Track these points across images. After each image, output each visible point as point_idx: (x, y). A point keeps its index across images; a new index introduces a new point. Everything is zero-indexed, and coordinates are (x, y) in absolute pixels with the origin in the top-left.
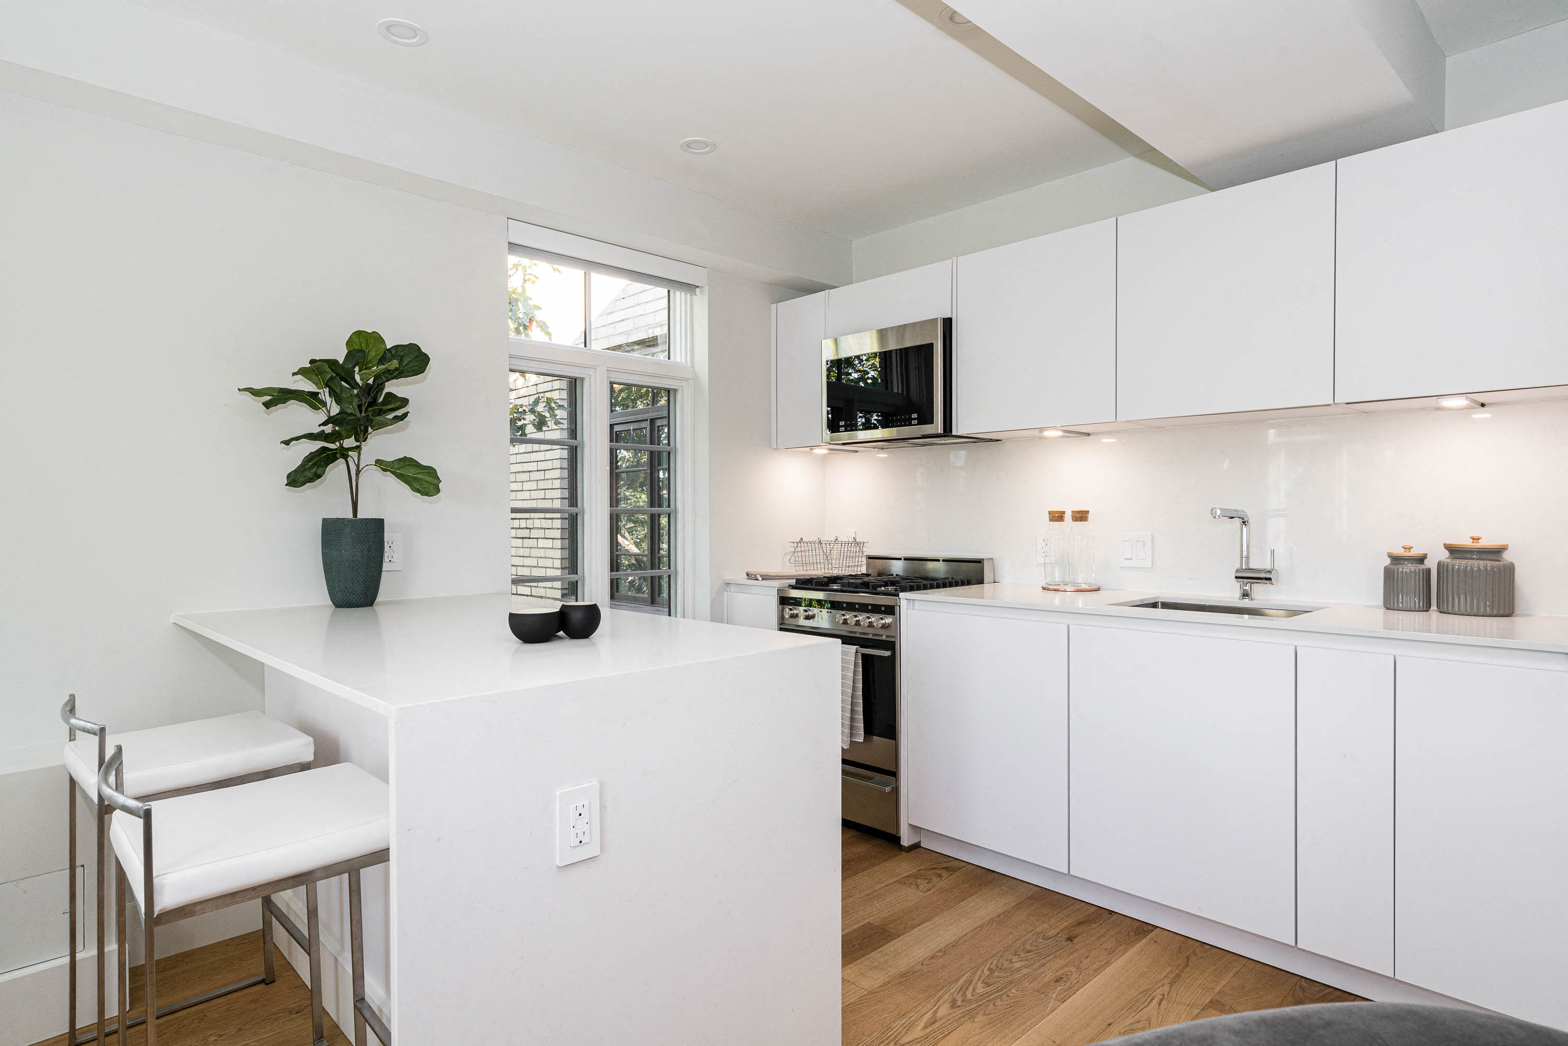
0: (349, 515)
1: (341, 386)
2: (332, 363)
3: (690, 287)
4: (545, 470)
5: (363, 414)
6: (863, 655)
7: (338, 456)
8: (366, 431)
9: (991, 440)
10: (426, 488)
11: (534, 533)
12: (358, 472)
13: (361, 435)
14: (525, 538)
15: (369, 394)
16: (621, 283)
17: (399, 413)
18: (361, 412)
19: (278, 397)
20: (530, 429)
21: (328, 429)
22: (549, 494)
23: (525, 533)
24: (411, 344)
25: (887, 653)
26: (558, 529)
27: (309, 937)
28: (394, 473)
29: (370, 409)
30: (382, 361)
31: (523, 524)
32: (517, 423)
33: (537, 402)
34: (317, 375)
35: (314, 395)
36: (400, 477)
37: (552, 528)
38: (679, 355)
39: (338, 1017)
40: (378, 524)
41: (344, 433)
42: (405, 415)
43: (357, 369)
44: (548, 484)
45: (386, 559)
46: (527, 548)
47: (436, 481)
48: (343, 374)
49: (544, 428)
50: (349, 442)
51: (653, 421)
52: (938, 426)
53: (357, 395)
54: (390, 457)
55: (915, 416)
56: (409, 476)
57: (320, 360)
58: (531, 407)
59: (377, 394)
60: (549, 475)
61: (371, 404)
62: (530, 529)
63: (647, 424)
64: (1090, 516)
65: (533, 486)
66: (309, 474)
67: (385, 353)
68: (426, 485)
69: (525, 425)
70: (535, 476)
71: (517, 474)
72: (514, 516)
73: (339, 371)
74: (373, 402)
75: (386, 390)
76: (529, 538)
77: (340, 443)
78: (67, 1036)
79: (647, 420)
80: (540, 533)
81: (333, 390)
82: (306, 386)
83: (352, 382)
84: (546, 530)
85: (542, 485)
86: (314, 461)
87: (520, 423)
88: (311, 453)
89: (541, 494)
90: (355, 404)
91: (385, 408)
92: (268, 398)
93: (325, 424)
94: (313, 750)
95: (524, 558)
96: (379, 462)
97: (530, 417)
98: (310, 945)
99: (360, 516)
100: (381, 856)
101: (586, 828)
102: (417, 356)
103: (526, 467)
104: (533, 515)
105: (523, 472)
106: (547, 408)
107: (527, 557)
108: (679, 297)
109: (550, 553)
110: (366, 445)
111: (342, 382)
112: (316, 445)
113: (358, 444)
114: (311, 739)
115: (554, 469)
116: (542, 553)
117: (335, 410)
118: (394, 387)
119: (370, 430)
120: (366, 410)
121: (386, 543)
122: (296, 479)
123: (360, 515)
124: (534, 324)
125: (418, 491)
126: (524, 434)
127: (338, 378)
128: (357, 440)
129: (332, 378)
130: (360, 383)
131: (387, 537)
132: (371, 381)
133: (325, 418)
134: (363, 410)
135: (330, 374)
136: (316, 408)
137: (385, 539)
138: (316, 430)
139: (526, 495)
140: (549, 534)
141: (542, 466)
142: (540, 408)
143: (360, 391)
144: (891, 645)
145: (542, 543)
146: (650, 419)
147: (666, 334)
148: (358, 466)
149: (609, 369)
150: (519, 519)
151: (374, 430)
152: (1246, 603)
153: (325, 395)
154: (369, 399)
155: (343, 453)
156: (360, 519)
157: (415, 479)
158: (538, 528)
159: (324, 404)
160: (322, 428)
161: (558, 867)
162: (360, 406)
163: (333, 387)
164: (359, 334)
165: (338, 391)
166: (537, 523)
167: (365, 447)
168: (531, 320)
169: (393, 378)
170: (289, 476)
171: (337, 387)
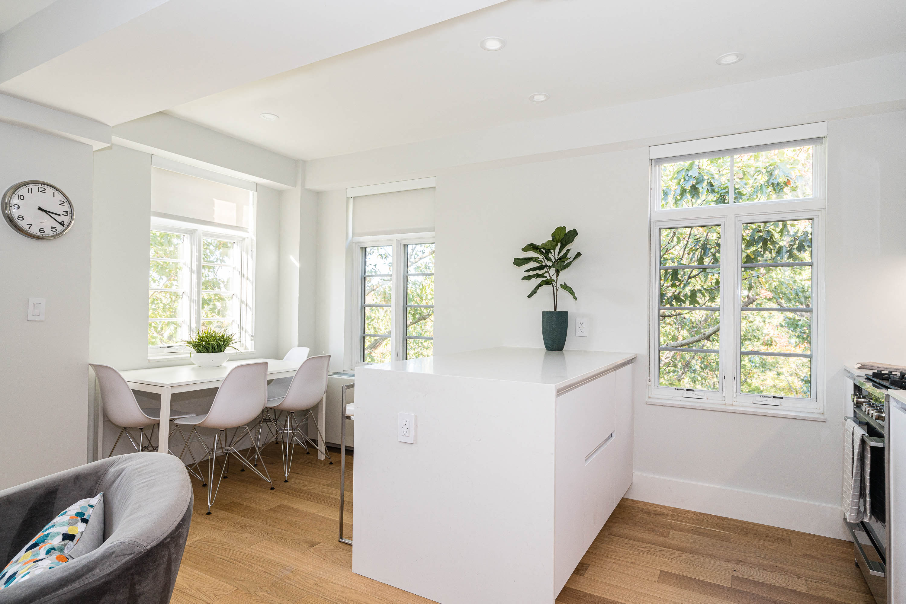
12: (557, 290)
36: (568, 292)
40: (565, 314)
50: (553, 278)
96: (561, 285)
99: (557, 310)
101: (407, 430)
112: (540, 279)
155: (549, 282)
161: (399, 441)
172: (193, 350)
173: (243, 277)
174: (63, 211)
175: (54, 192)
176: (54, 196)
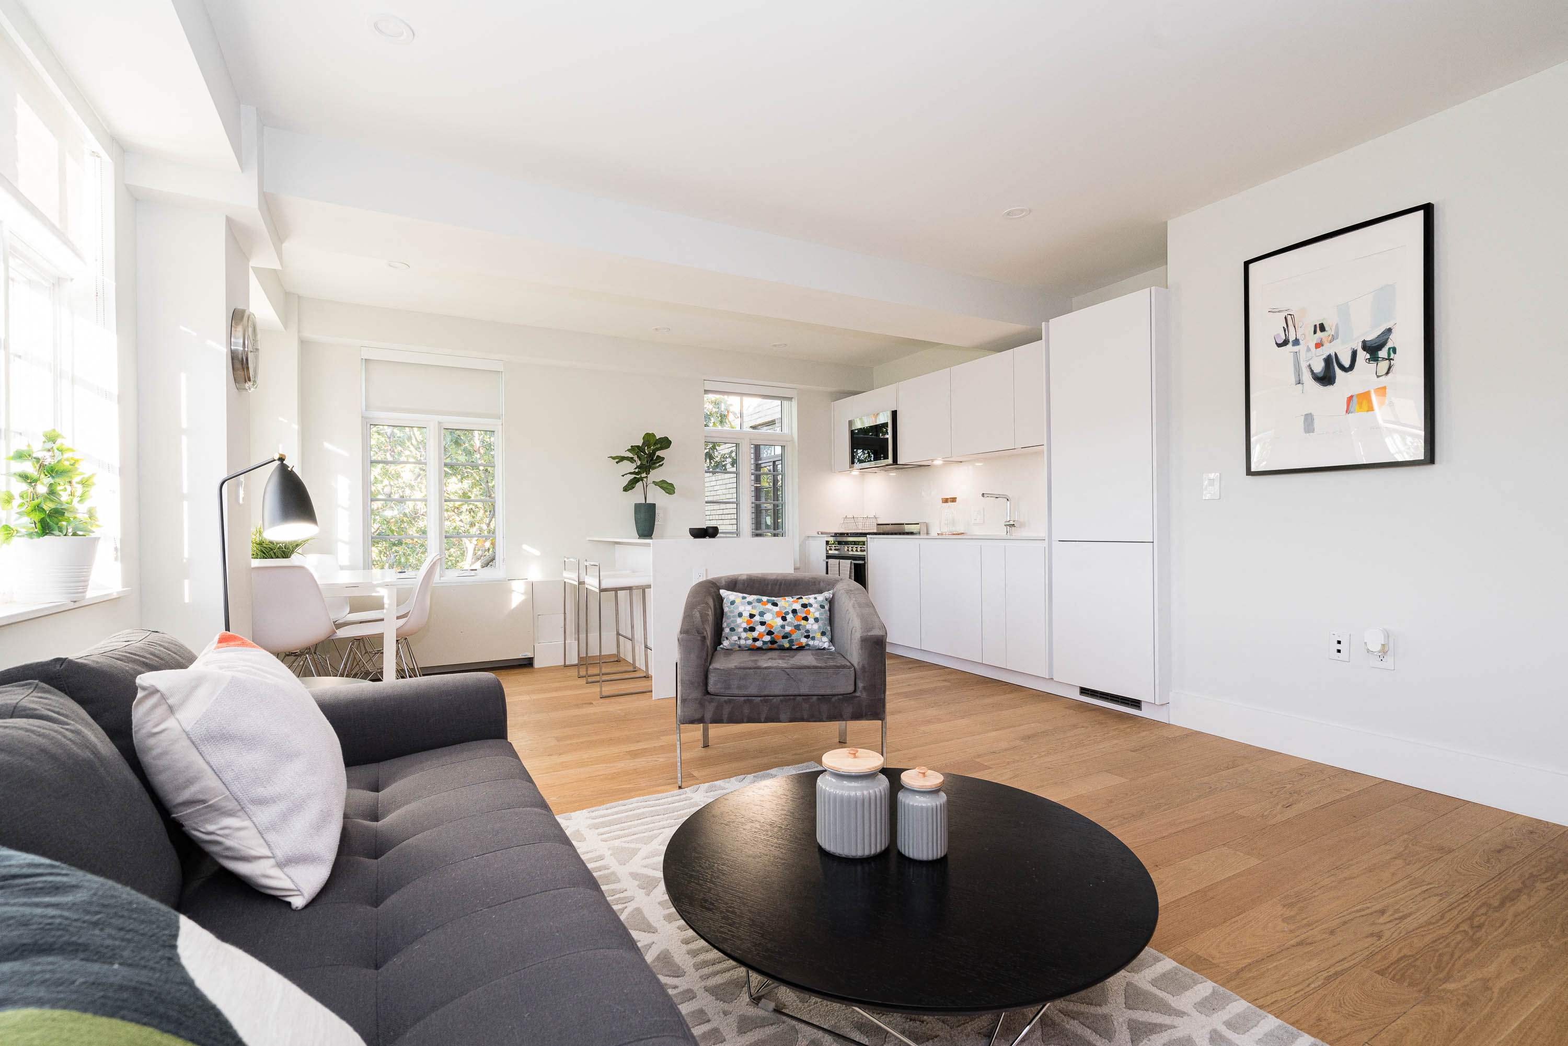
0: (644, 502)
1: (641, 454)
2: (638, 447)
3: (790, 399)
5: (648, 464)
6: (855, 564)
7: (640, 480)
8: (649, 470)
9: (921, 466)
12: (647, 486)
13: (648, 472)
15: (650, 457)
16: (758, 400)
17: (661, 463)
19: (621, 459)
20: (729, 466)
21: (637, 470)
24: (665, 437)
25: (863, 562)
27: (631, 637)
28: (659, 486)
29: (651, 462)
30: (655, 444)
34: (633, 451)
35: (632, 458)
36: (661, 487)
38: (785, 430)
41: (642, 472)
42: (663, 464)
43: (646, 448)
45: (656, 518)
47: (674, 489)
48: (642, 450)
50: (644, 475)
51: (774, 462)
52: (890, 460)
53: (646, 457)
54: (658, 480)
55: (882, 456)
56: (664, 487)
57: (634, 446)
59: (653, 456)
61: (651, 460)
63: (772, 463)
64: (957, 500)
66: (631, 487)
67: (656, 441)
68: (670, 491)
72: (707, 504)
73: (640, 449)
74: (652, 460)
75: (656, 454)
77: (641, 476)
82: (630, 455)
83: (644, 453)
86: (632, 482)
87: (724, 463)
88: (631, 479)
90: (645, 461)
91: (656, 461)
92: (618, 460)
93: (635, 469)
96: (654, 482)
97: (729, 460)
98: (632, 639)
102: (667, 441)
108: (786, 403)
112: (633, 476)
117: (639, 463)
119: (651, 470)
120: (649, 462)
121: (656, 512)
122: (626, 489)
123: (647, 502)
124: (730, 413)
125: (667, 493)
126: (726, 469)
127: (640, 452)
128: (646, 474)
129: (638, 452)
130: (647, 453)
131: (657, 510)
132: (651, 452)
133: (636, 466)
135: (637, 450)
136: (632, 463)
138: (633, 471)
143: (647, 455)
144: (863, 558)
147: (779, 418)
148: (646, 483)
149: (750, 438)
152: (1008, 537)
153: (636, 458)
155: (642, 479)
156: (647, 504)
157: (666, 488)
159: (635, 461)
162: (647, 461)
163: (638, 455)
164: (647, 434)
165: (640, 456)
167: (649, 476)
169: (658, 450)
170: (623, 488)
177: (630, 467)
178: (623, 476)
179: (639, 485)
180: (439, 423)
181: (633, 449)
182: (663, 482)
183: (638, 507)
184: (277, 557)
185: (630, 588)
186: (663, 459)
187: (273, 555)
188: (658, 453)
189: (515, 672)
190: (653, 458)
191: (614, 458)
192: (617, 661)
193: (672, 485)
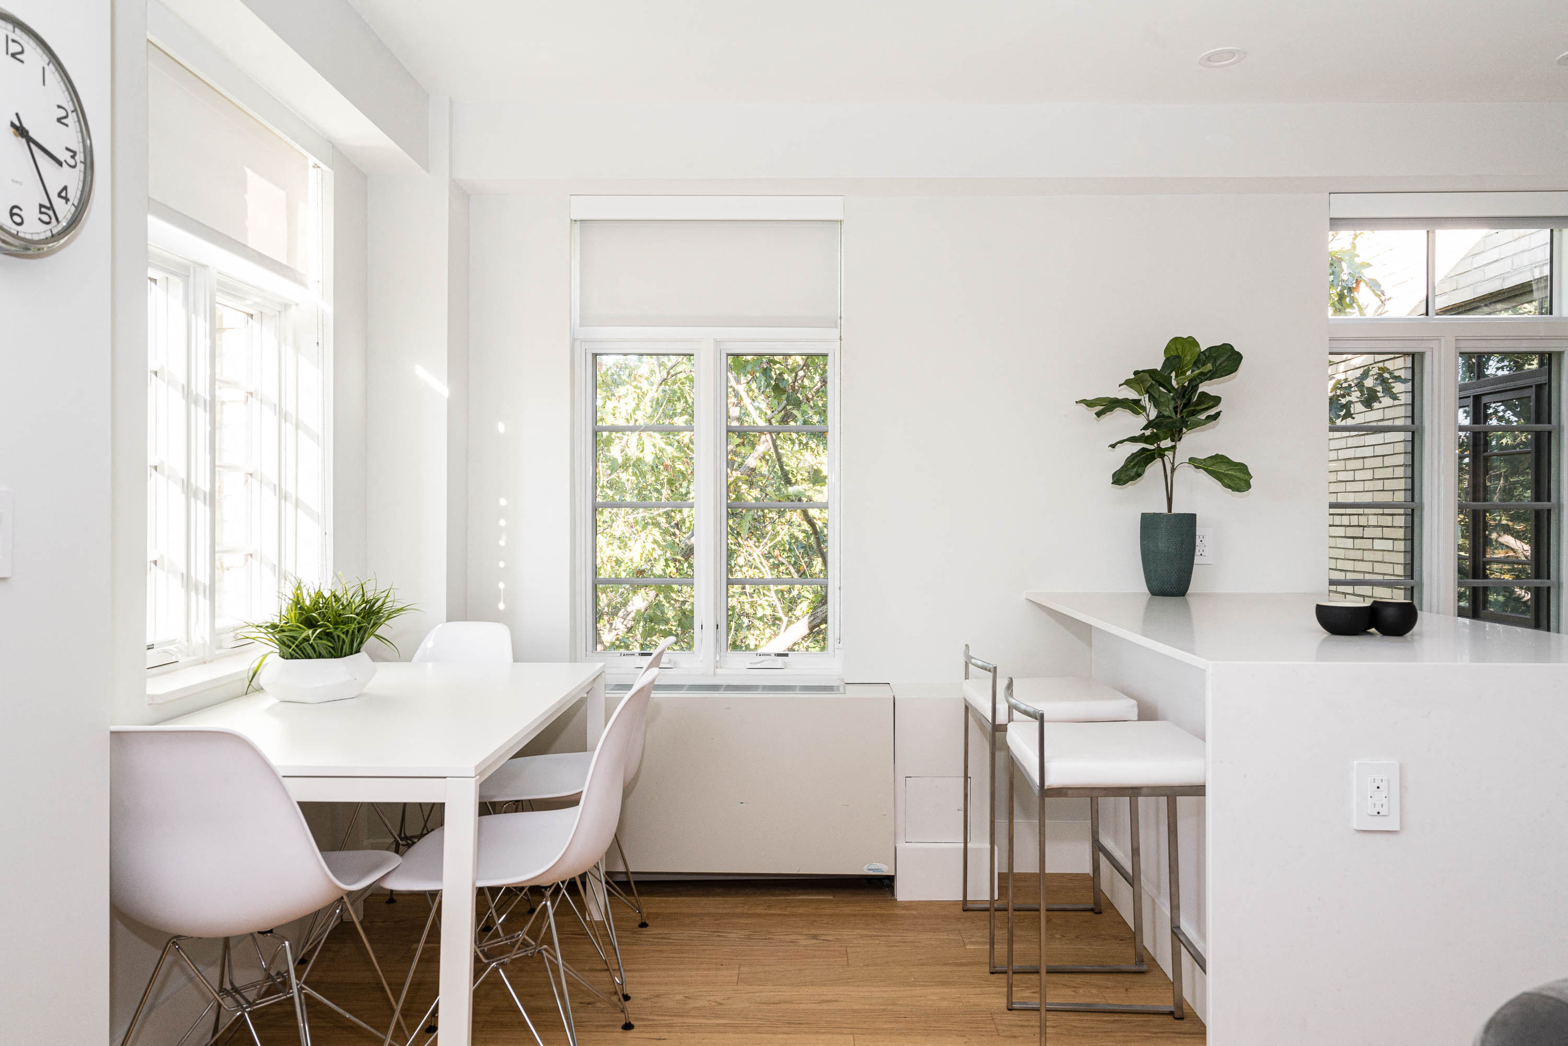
0: (1165, 510)
1: (1160, 391)
2: (1152, 373)
4: (1383, 456)
5: (1178, 416)
7: (1156, 456)
8: (1181, 431)
10: (1237, 484)
11: (1368, 533)
12: (1173, 470)
13: (1176, 435)
14: (1357, 538)
15: (1184, 397)
17: (1212, 412)
18: (1176, 413)
19: (1107, 406)
21: (1148, 433)
22: (1389, 485)
23: (1358, 532)
24: (1224, 344)
26: (1401, 527)
27: (1133, 872)
28: (1206, 470)
29: (1185, 410)
30: (1197, 363)
31: (1354, 520)
32: (1340, 400)
33: (1365, 375)
34: (1138, 384)
35: (1137, 402)
36: (1214, 474)
37: (1392, 527)
39: (1155, 952)
40: (1191, 519)
41: (1161, 435)
42: (1218, 414)
43: (1173, 374)
44: (1388, 473)
45: (1197, 553)
46: (1359, 549)
47: (1247, 477)
48: (1161, 380)
49: (1376, 405)
50: (1166, 443)
53: (1173, 398)
54: (1203, 456)
56: (1221, 473)
57: (1143, 371)
58: (1359, 380)
59: (1191, 395)
60: (1388, 461)
61: (1185, 406)
62: (1364, 527)
65: (1368, 475)
66: (1132, 473)
67: (1199, 356)
68: (1237, 481)
69: (1351, 402)
70: (1369, 463)
71: (1347, 461)
72: (1334, 511)
73: (1158, 378)
74: (1188, 404)
75: (1200, 390)
76: (1362, 538)
77: (1158, 445)
78: (962, 902)
79: (1531, 386)
80: (1377, 532)
81: (1153, 395)
82: (1132, 395)
83: (1169, 387)
84: (1384, 529)
85: (1379, 474)
86: (1135, 461)
87: (1343, 401)
88: (1133, 454)
89: (1379, 485)
90: (1171, 407)
91: (1198, 408)
92: (1099, 408)
93: (1145, 428)
94: (1136, 711)
95: (1356, 562)
96: (1192, 460)
98: (1133, 880)
99: (1173, 511)
100: (1198, 790)
101: (1384, 801)
102: (1230, 356)
103: (1360, 453)
104: (1367, 511)
105: (1355, 458)
106: (1378, 382)
107: (1359, 560)
109: (1388, 557)
110: (1179, 444)
111: (1160, 388)
112: (1140, 446)
113: (1174, 443)
114: (1134, 702)
115: (1396, 454)
116: (1378, 556)
117: (1153, 414)
118: (1206, 387)
119: (1184, 430)
120: (1181, 411)
121: (1197, 537)
122: (1120, 478)
123: (1175, 510)
125: (1229, 487)
127: (1157, 385)
128: (1172, 440)
129: (1152, 385)
130: (1176, 387)
131: (1199, 531)
132: (1186, 384)
133: (1145, 422)
134: (1179, 411)
135: (1150, 382)
136: (1137, 413)
137: (1198, 533)
138: (1138, 433)
139: (1359, 486)
140: (1388, 533)
141: (1379, 450)
142: (1369, 383)
143: (1175, 394)
145: (1378, 544)
146: (1536, 385)
147: (1547, 276)
148: (1173, 464)
149: (1458, 338)
150: (1350, 515)
151: (1188, 430)
153: (1145, 401)
154: (1184, 401)
155: (1161, 453)
156: (1175, 514)
157: (1226, 475)
158: (1374, 526)
159: (1144, 409)
160: (1143, 431)
161: (1356, 830)
162: (1175, 408)
163: (1153, 393)
164: (1176, 340)
165: (1157, 396)
166: (1373, 520)
167: (1180, 445)
168: (1358, 282)
169: (1206, 380)
170: (1114, 475)
171: (1155, 392)
172: (275, 648)
173: (286, 420)
174: (67, 149)
175: (44, 68)
176: (44, 84)
177: (1134, 424)
178: (1113, 446)
179: (1154, 469)
180: (717, 342)
181: (1140, 379)
182: (1219, 459)
183: (1149, 523)
184: (320, 656)
185: (1133, 792)
186: (1217, 400)
187: (309, 650)
188: (1204, 387)
189: (848, 910)
190: (1190, 400)
191: (1089, 404)
192: (1092, 910)
193: (1243, 468)
